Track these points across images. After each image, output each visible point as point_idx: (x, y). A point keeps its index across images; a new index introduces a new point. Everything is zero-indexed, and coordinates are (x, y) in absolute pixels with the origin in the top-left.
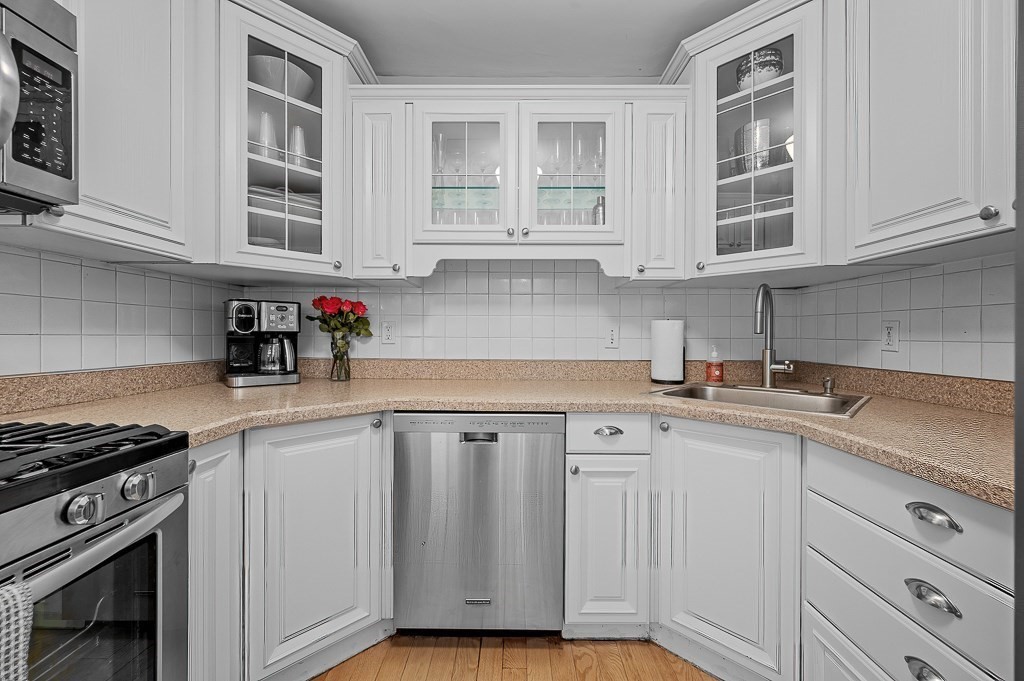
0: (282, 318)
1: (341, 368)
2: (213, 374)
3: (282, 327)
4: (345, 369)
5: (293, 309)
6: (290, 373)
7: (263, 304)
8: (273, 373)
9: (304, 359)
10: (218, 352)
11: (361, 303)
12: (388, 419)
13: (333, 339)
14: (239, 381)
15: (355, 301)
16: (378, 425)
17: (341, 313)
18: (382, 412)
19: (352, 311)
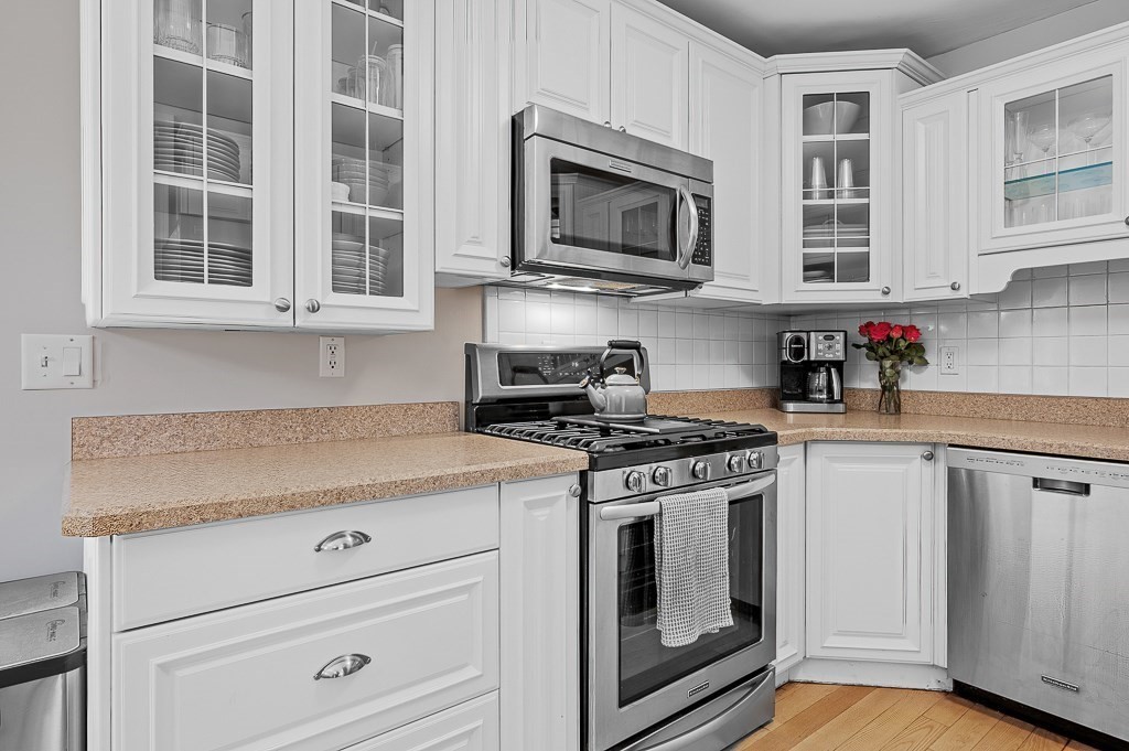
0: (830, 347)
1: (891, 401)
2: (767, 400)
3: (829, 357)
4: (895, 402)
5: (840, 337)
6: (836, 402)
7: (812, 334)
8: (821, 401)
9: (850, 389)
10: (771, 380)
11: (913, 327)
12: (941, 453)
13: (881, 367)
14: (791, 406)
15: (908, 325)
16: (930, 457)
17: (889, 339)
18: (935, 445)
19: (902, 337)
